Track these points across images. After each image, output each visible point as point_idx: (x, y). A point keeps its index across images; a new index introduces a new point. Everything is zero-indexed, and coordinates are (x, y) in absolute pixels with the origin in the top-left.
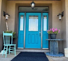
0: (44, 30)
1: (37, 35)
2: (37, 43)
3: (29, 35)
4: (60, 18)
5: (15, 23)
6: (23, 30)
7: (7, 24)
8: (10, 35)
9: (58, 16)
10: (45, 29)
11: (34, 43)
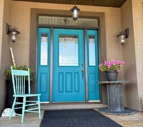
0: (90, 65)
1: (77, 75)
2: (77, 90)
3: (61, 75)
4: (123, 41)
5: (30, 49)
6: (46, 64)
7: (12, 52)
8: (24, 75)
9: (118, 36)
10: (92, 62)
11: (71, 91)
